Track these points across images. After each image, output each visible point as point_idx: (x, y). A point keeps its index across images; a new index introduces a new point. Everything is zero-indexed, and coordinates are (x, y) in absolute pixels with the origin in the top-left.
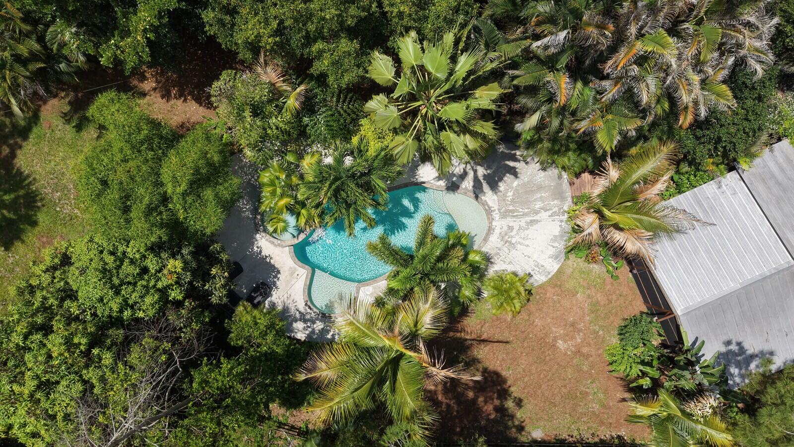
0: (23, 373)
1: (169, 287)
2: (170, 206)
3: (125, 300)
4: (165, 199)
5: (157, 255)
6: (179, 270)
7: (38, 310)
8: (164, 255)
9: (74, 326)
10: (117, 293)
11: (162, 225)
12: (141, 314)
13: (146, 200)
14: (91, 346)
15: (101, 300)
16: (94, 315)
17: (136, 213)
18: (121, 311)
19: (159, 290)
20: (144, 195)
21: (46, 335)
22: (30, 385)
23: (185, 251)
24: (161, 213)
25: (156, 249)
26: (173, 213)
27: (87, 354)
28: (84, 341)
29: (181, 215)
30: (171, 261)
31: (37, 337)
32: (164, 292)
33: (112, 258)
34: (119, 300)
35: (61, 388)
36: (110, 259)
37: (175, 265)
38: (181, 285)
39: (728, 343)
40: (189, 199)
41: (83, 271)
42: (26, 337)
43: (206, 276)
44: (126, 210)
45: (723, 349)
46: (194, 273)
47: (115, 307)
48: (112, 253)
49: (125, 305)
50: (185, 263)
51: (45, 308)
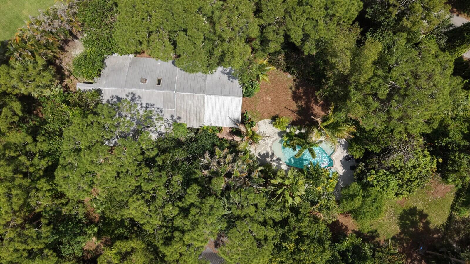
0: (419, 173)
1: (374, 174)
2: (363, 195)
3: (386, 177)
4: (364, 197)
5: (372, 184)
6: (369, 177)
7: (409, 185)
8: (371, 183)
9: (402, 177)
10: (387, 180)
11: (368, 191)
12: (384, 171)
13: (368, 199)
14: (399, 171)
15: (392, 180)
16: (396, 177)
17: (373, 197)
18: (389, 175)
19: (377, 175)
20: (368, 201)
21: (410, 179)
22: (418, 170)
23: (365, 181)
24: (366, 194)
25: (372, 186)
26: (363, 192)
27: (401, 170)
28: (400, 173)
29: (361, 191)
30: (370, 180)
31: (412, 179)
32: (376, 174)
33: (384, 189)
34: (388, 178)
35: (411, 165)
36: (385, 189)
37: (369, 179)
38: (371, 173)
39: (232, 82)
40: (357, 193)
41: (393, 189)
42: (414, 181)
43: (363, 171)
44: (375, 199)
45: (234, 80)
46: (365, 174)
47: (390, 176)
48: (384, 190)
49: (387, 176)
50: (366, 178)
51: (407, 185)
